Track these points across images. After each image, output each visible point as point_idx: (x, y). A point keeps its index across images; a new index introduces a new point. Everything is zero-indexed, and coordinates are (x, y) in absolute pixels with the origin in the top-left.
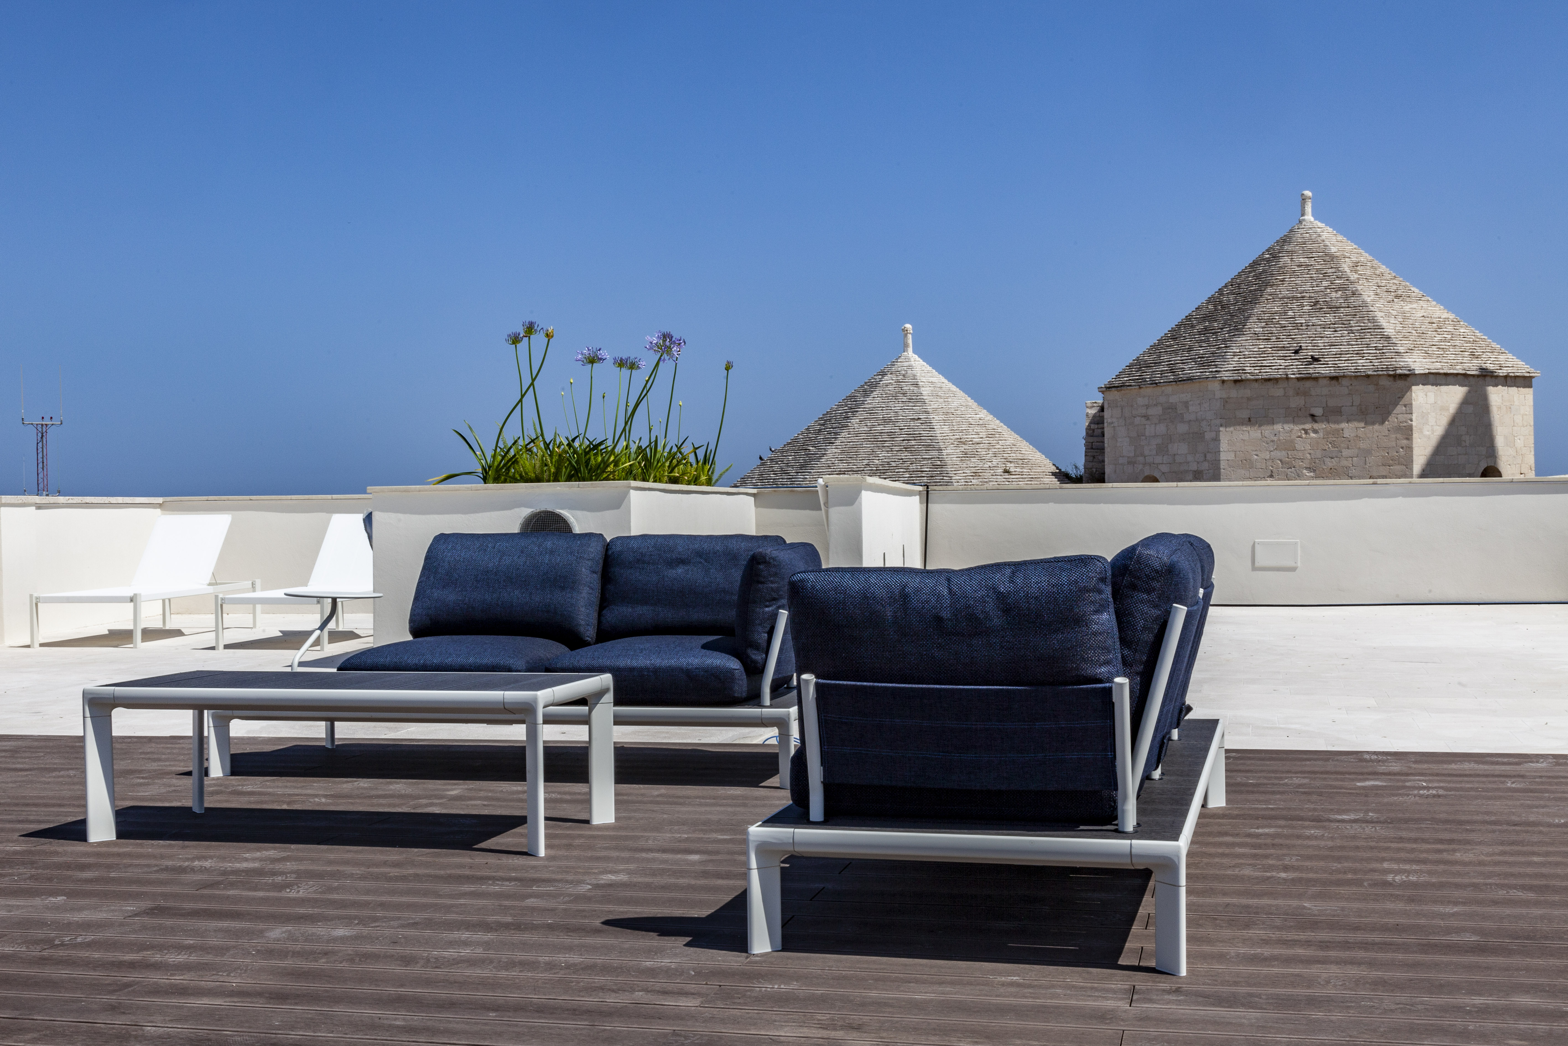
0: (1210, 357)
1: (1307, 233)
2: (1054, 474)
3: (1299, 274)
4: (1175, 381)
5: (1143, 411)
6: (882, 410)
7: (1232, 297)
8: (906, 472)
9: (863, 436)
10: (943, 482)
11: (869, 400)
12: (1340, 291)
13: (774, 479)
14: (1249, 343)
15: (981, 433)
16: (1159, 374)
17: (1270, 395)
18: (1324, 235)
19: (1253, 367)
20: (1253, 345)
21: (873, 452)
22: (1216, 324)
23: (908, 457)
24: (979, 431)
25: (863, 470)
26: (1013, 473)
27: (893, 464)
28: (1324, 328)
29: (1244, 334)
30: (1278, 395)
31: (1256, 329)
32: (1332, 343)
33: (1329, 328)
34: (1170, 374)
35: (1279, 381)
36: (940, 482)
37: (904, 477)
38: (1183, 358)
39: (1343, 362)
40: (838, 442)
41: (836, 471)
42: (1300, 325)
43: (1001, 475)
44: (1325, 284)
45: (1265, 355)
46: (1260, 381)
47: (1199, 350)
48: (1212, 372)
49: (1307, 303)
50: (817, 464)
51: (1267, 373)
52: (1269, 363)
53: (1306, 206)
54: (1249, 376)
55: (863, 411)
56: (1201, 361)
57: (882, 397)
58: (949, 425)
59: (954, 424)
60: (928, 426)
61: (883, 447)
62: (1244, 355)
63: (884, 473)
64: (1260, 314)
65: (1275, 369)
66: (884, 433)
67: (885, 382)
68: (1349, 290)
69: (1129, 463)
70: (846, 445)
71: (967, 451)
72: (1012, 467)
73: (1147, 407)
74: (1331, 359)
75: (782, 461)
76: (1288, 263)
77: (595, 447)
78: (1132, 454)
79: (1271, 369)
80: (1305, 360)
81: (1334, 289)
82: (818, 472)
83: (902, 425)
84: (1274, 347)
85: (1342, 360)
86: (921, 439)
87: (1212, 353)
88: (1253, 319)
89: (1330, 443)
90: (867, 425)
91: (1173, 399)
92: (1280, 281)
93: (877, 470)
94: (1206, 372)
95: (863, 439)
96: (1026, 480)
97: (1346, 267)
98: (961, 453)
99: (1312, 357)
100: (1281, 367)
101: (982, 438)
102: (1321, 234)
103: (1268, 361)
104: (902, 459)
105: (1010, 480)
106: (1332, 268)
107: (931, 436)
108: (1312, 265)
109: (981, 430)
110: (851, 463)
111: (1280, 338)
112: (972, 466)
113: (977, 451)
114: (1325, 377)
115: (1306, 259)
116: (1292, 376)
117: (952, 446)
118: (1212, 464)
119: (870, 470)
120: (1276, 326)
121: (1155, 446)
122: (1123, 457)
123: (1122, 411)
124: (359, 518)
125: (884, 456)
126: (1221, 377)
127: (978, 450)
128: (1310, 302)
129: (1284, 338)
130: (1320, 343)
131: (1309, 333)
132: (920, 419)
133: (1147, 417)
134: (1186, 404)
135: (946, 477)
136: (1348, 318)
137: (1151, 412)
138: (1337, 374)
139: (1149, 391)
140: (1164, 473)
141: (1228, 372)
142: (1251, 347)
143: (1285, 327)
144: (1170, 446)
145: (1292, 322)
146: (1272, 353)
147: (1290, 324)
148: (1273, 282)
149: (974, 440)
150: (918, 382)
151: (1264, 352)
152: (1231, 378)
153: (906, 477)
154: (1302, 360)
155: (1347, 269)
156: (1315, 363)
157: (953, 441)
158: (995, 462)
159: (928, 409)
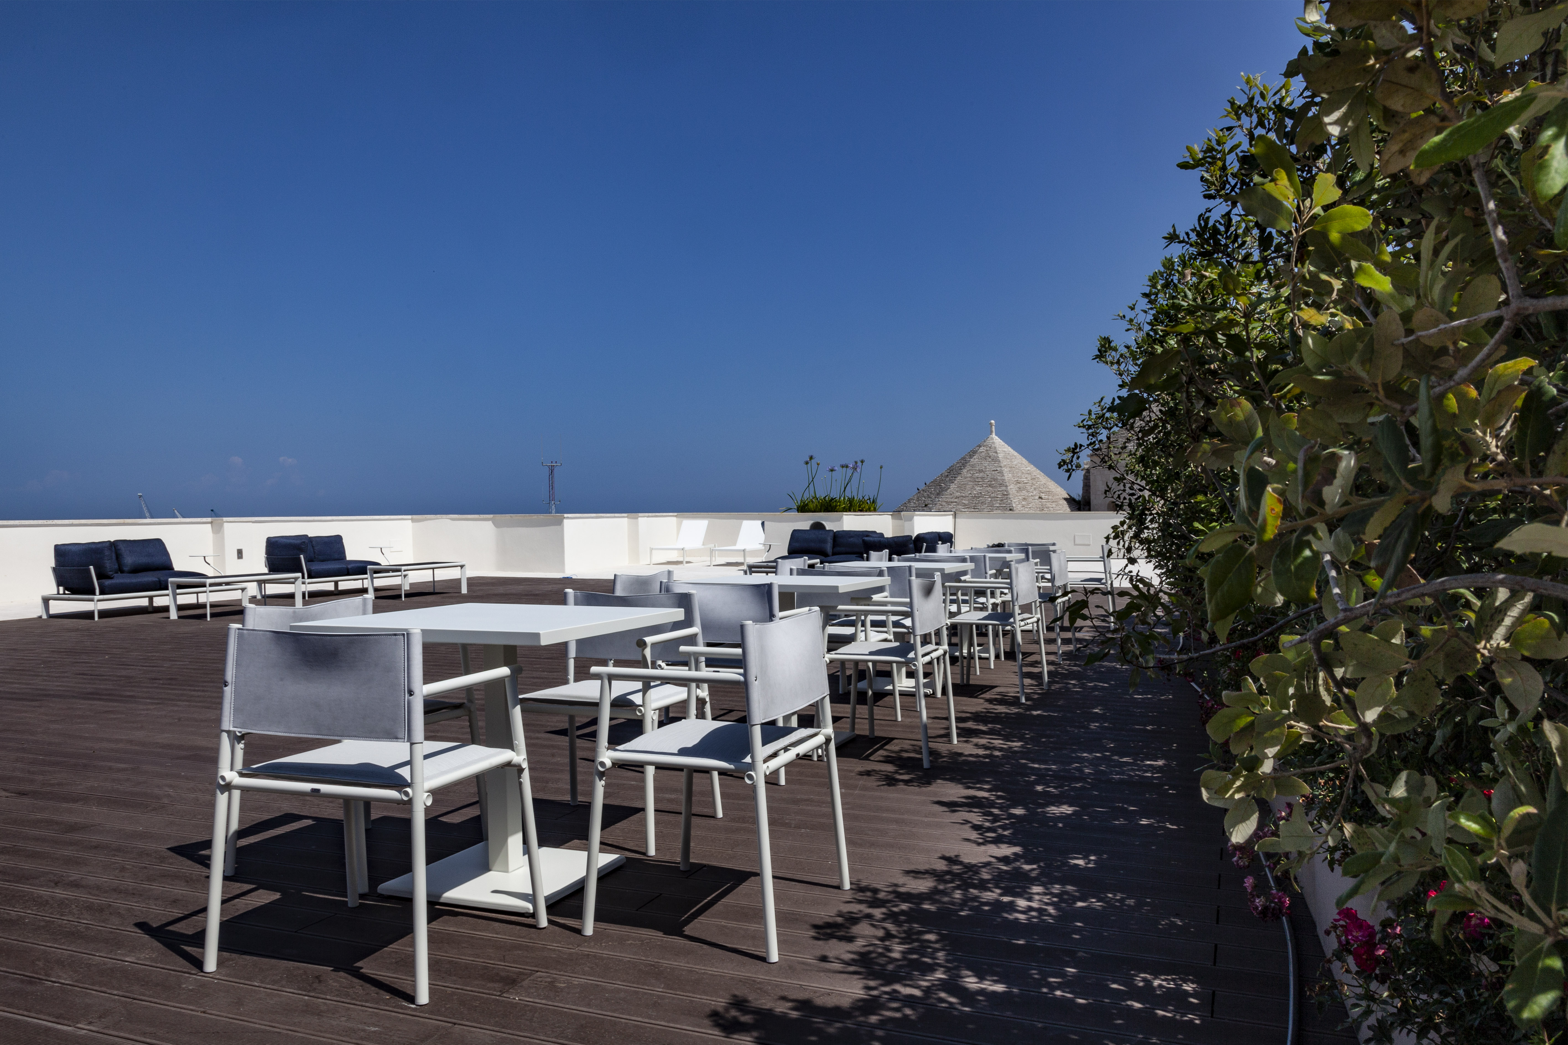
2: (1066, 499)
6: (978, 465)
8: (989, 497)
9: (969, 479)
10: (1008, 503)
11: (972, 460)
21: (973, 487)
23: (991, 490)
24: (1027, 476)
26: (1044, 499)
27: (984, 493)
40: (956, 482)
43: (1037, 500)
50: (945, 493)
55: (969, 466)
57: (979, 458)
58: (1012, 473)
59: (1015, 473)
60: (1001, 474)
61: (979, 484)
63: (978, 498)
66: (979, 477)
67: (980, 450)
70: (960, 483)
72: (1043, 496)
75: (929, 491)
77: (832, 499)
83: (989, 473)
86: (997, 481)
90: (970, 473)
93: (975, 496)
96: (1051, 502)
98: (1018, 488)
101: (1029, 480)
104: (988, 491)
105: (1043, 504)
107: (1003, 479)
110: (962, 493)
112: (1022, 495)
124: (760, 522)
125: (979, 489)
127: (1026, 487)
132: (998, 470)
135: (1010, 500)
149: (1025, 481)
150: (997, 451)
153: (989, 500)
157: (1014, 482)
158: (1035, 493)
159: (1002, 465)
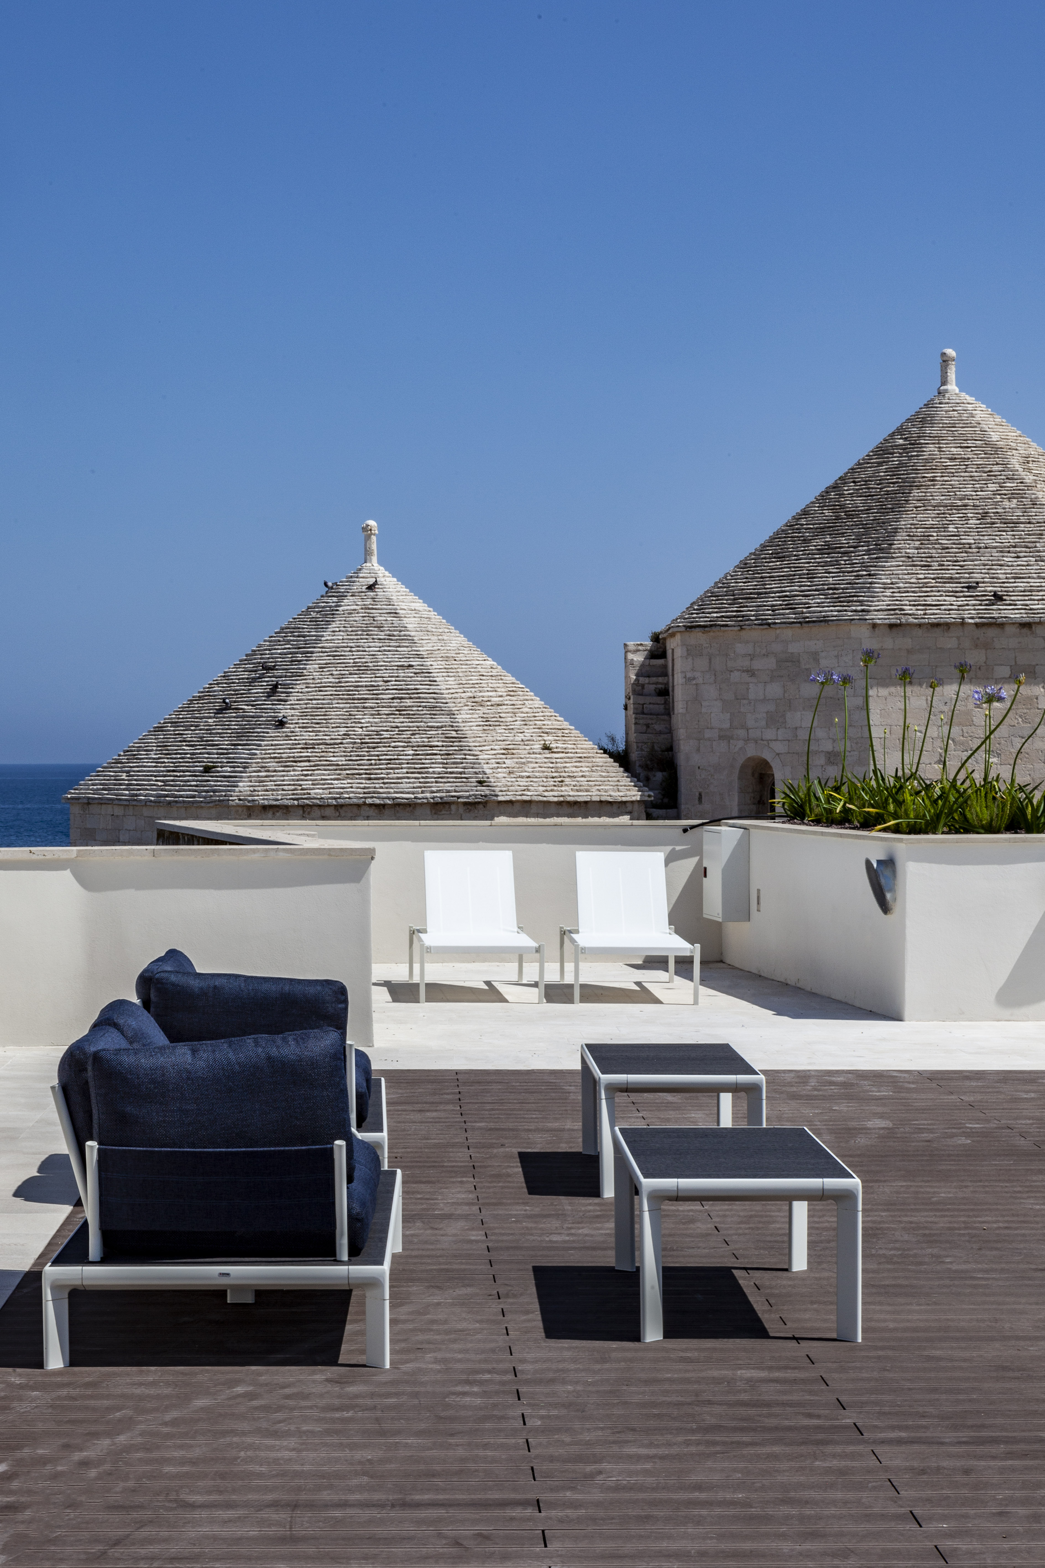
0: (847, 589)
1: (954, 410)
3: (953, 471)
4: (800, 623)
5: (746, 663)
6: (350, 651)
7: (859, 501)
8: (407, 746)
9: (330, 691)
10: (467, 763)
11: (327, 636)
12: (1014, 498)
13: (191, 754)
14: (902, 570)
15: (499, 690)
16: (768, 610)
17: (939, 646)
18: (979, 415)
19: (914, 605)
20: (908, 574)
21: (350, 715)
22: (843, 540)
23: (405, 724)
24: (495, 685)
25: (341, 743)
26: (555, 750)
27: (386, 735)
28: (1001, 552)
29: (893, 558)
30: (949, 646)
31: (908, 551)
32: (1016, 574)
33: (1009, 552)
34: (787, 611)
35: (951, 627)
36: (462, 763)
37: (406, 755)
38: (803, 588)
39: (1036, 602)
40: (293, 699)
41: (299, 744)
42: (967, 546)
43: (540, 754)
44: (992, 487)
45: (928, 589)
46: (925, 626)
47: (827, 577)
48: (855, 611)
49: (972, 515)
50: (268, 733)
51: (934, 615)
52: (935, 601)
53: (949, 371)
54: (911, 620)
55: (322, 652)
56: (834, 594)
57: (347, 631)
58: (454, 676)
59: (461, 674)
60: (425, 677)
61: (364, 707)
62: (899, 588)
63: (374, 748)
64: (910, 528)
65: (945, 610)
66: (362, 686)
67: (346, 608)
68: (1026, 498)
69: (721, 737)
70: (306, 704)
71: (488, 716)
72: (551, 742)
73: (752, 657)
74: (1020, 598)
75: (196, 726)
76: (936, 455)
78: (727, 725)
79: (940, 609)
80: (984, 598)
81: (1005, 495)
82: (272, 745)
83: (387, 675)
84: (938, 578)
85: (1034, 600)
86: (419, 698)
87: (850, 584)
88: (901, 536)
89: (1021, 716)
90: (332, 675)
91: (794, 648)
92: (930, 481)
93: (362, 743)
94: (846, 611)
95: (331, 695)
96: (574, 760)
97: (1015, 463)
98: (481, 719)
99: (995, 595)
100: (953, 607)
101: (501, 696)
102: (974, 412)
103: (933, 598)
104: (397, 727)
105: (554, 761)
106: (997, 464)
107: (434, 693)
108: (969, 459)
109: (498, 685)
110: (320, 731)
111: (943, 565)
112: (499, 738)
113: (500, 717)
114: (1013, 624)
115: (959, 449)
116: (970, 621)
117: (466, 708)
118: (857, 743)
119: (352, 743)
120: (936, 546)
121: (765, 715)
122: (711, 728)
123: (710, 662)
125: (369, 722)
126: (873, 619)
127: (502, 715)
128: (977, 514)
129: (949, 565)
130: (1001, 573)
131: (982, 558)
132: (412, 666)
133: (751, 673)
134: (815, 657)
135: (469, 755)
136: (1032, 538)
137: (757, 665)
138: (1031, 620)
139: (756, 634)
140: (778, 754)
141: (881, 613)
142: (906, 577)
143: (947, 548)
144: (789, 715)
145: (956, 542)
146: (937, 587)
147: (954, 544)
148: (920, 482)
149: (493, 699)
150: (397, 609)
151: (925, 585)
152: (887, 621)
153: (409, 755)
154: (980, 598)
155: (1017, 467)
156: (998, 603)
157: (465, 700)
158: (529, 732)
159: (423, 650)
